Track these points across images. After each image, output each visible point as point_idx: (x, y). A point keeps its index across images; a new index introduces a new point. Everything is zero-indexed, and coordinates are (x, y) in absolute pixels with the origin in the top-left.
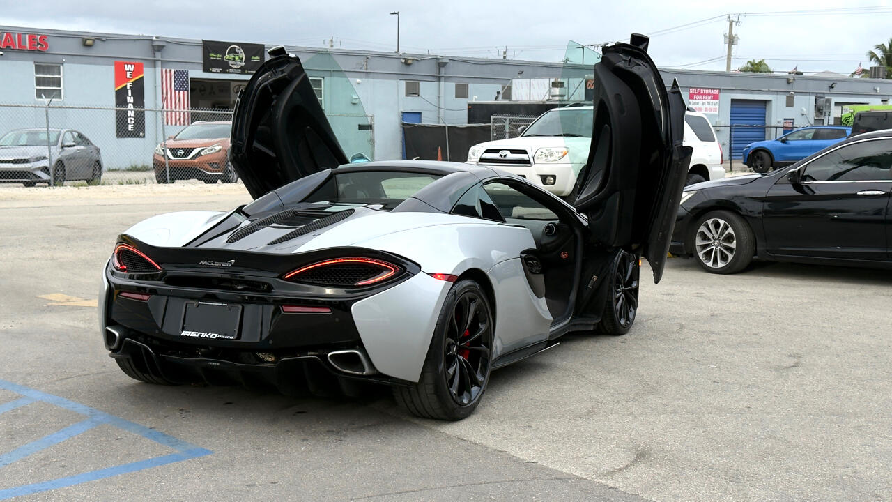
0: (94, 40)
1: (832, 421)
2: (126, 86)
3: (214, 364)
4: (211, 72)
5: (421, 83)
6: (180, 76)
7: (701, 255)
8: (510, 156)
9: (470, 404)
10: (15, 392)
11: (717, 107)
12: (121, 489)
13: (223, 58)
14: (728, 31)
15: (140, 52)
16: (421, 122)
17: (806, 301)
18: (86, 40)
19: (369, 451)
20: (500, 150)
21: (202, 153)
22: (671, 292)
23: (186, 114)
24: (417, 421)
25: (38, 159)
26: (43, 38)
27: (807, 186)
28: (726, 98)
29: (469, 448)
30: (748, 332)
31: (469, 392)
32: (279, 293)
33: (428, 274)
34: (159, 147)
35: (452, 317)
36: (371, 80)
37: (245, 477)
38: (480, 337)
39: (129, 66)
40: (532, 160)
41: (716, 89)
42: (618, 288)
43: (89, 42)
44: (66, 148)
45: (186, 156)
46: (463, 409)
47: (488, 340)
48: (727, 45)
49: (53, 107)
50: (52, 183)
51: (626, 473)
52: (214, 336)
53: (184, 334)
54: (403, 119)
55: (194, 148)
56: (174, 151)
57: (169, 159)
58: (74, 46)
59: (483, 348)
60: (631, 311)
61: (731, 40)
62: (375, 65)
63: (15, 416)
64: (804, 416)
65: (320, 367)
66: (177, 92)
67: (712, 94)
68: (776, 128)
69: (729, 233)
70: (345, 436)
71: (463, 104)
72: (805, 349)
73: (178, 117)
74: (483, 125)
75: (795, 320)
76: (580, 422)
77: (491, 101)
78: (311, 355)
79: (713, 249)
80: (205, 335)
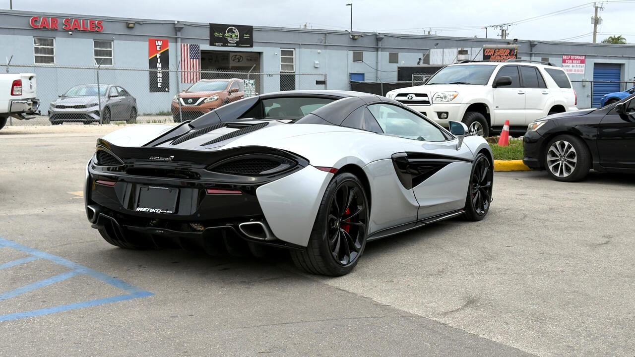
0: (134, 24)
1: (625, 282)
2: (156, 56)
3: (160, 231)
4: (215, 46)
5: (364, 52)
6: (194, 48)
7: (551, 168)
8: (415, 98)
9: (349, 265)
10: (27, 253)
11: (583, 69)
12: (80, 317)
13: (223, 35)
14: (594, 15)
15: (166, 32)
16: (364, 80)
17: (625, 199)
18: (129, 24)
19: (268, 295)
20: (408, 94)
21: (205, 101)
22: (524, 193)
23: (198, 73)
24: (309, 276)
25: (92, 105)
26: (100, 22)
27: (631, 116)
28: (591, 62)
29: (342, 295)
30: (575, 220)
31: (349, 256)
32: (204, 179)
33: (315, 167)
34: (175, 97)
35: (334, 199)
36: (328, 51)
37: (171, 311)
38: (358, 215)
39: (159, 42)
40: (431, 101)
41: (583, 56)
42: (475, 186)
43: (131, 25)
44: (111, 98)
45: (193, 104)
46: (343, 267)
47: (364, 218)
48: (593, 25)
49: (101, 69)
50: (101, 122)
51: (456, 314)
52: (159, 211)
53: (138, 209)
54: (351, 78)
55: (199, 98)
56: (185, 100)
57: (182, 105)
58: (121, 29)
59: (361, 223)
60: (485, 204)
61: (596, 21)
62: (331, 40)
63: (21, 268)
64: (604, 278)
65: (234, 235)
66: (192, 60)
67: (580, 60)
68: (626, 83)
69: (572, 151)
70: (253, 285)
71: (394, 67)
72: (616, 232)
73: (192, 78)
74: (408, 82)
75: (614, 213)
76: (431, 279)
77: (415, 65)
78: (228, 226)
79: (560, 163)
80: (152, 210)
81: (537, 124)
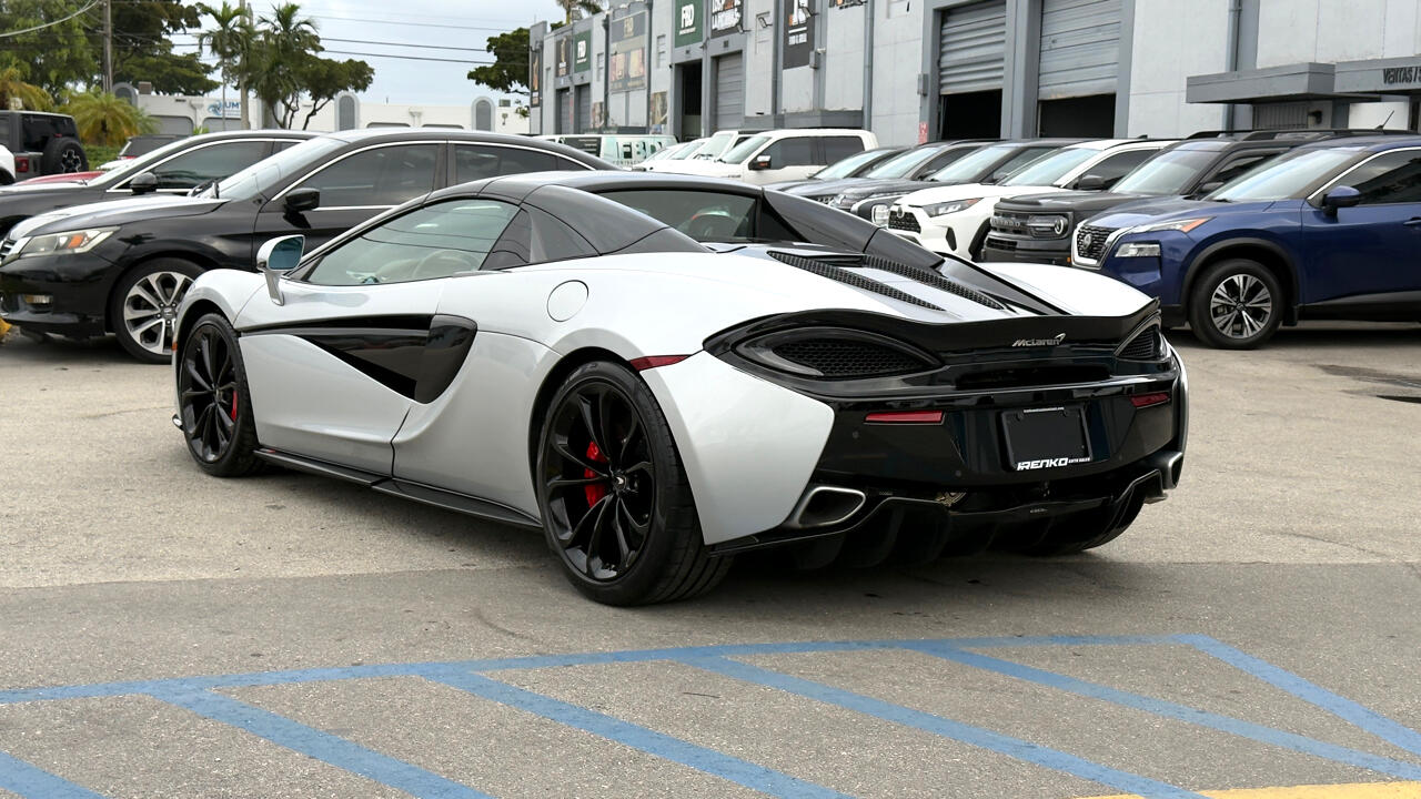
7: (136, 335)
52: (1063, 462)
53: (1020, 467)
79: (161, 323)
80: (1050, 463)
81: (85, 235)
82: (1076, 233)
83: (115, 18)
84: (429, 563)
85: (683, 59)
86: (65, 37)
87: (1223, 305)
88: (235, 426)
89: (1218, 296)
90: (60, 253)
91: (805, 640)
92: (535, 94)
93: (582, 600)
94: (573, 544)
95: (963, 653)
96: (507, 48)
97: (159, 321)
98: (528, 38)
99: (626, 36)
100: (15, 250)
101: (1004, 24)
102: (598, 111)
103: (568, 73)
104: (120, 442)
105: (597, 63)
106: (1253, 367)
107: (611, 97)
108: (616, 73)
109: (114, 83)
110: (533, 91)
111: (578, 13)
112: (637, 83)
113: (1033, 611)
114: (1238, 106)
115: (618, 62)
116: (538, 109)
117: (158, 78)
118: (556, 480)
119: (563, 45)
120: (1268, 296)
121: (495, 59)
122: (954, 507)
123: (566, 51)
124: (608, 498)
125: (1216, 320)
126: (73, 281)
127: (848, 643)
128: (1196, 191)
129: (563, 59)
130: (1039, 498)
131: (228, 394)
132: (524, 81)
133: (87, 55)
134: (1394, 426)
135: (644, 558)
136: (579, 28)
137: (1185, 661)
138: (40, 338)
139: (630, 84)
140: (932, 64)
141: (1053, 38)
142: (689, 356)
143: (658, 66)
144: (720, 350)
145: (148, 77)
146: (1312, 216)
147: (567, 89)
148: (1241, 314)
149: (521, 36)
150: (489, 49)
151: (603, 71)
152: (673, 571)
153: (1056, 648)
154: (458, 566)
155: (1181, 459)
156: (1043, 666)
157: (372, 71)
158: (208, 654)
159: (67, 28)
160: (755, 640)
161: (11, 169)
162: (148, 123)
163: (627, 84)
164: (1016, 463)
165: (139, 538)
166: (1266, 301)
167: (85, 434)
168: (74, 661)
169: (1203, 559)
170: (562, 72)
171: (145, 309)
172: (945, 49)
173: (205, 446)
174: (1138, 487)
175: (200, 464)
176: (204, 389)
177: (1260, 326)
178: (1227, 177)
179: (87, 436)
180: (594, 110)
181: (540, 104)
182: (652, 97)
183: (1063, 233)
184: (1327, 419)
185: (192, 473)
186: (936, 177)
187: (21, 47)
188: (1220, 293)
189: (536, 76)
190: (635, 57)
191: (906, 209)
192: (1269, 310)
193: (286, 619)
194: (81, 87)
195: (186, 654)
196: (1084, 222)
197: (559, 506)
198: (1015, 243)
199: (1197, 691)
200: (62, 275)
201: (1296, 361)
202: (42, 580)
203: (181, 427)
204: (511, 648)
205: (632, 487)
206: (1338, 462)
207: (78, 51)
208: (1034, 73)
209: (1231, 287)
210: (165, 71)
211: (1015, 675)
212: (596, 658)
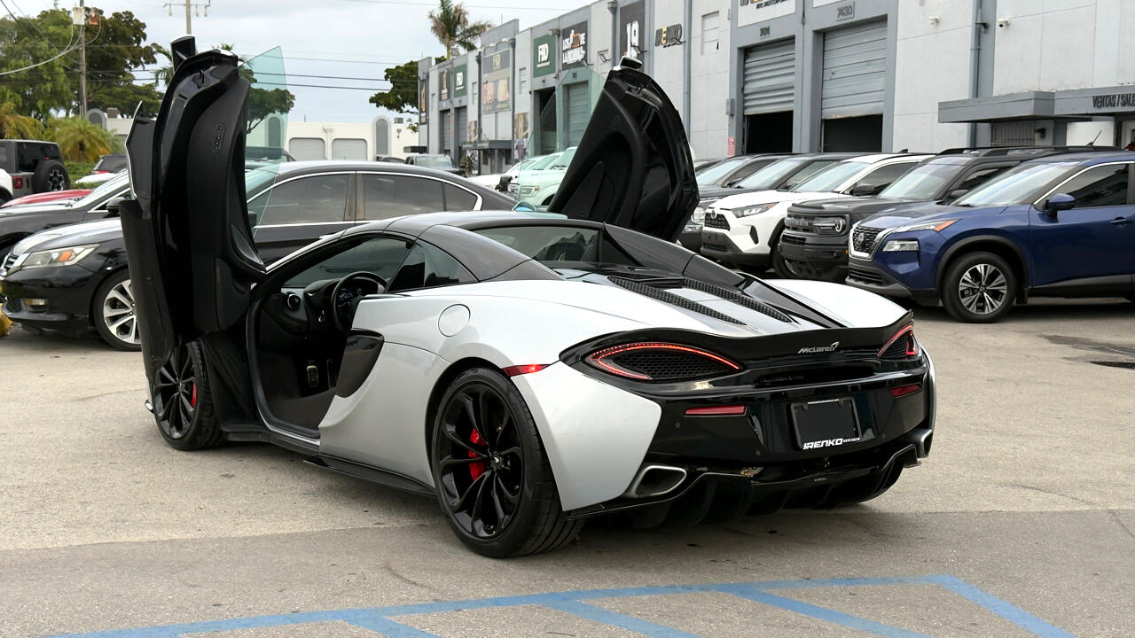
3: (820, 479)
7: (113, 329)
52: (839, 442)
53: (806, 447)
79: (133, 319)
80: (829, 443)
81: (73, 251)
82: (852, 232)
83: (88, 58)
84: (348, 522)
85: (540, 86)
86: (49, 74)
87: (969, 288)
88: (195, 411)
89: (964, 281)
90: (53, 265)
91: (643, 586)
92: (423, 115)
93: (468, 553)
94: (460, 509)
95: (763, 594)
96: (401, 78)
97: (130, 318)
98: (417, 69)
99: (494, 69)
100: (17, 263)
101: (794, 59)
102: (473, 127)
103: (449, 97)
104: (104, 422)
105: (472, 90)
106: (993, 339)
107: (483, 116)
108: (487, 98)
109: (88, 109)
110: (421, 112)
111: (456, 50)
112: (504, 106)
113: (818, 557)
114: (979, 124)
115: (489, 89)
116: (426, 126)
117: (123, 103)
118: (448, 459)
119: (445, 76)
120: (1004, 280)
121: (391, 85)
122: (756, 477)
123: (447, 80)
124: (487, 474)
125: (963, 300)
126: (63, 286)
127: (674, 587)
128: (946, 197)
129: (445, 86)
130: (821, 469)
131: (189, 386)
132: (414, 103)
133: (66, 88)
134: (1102, 389)
135: (516, 520)
136: (457, 63)
137: (936, 598)
138: (38, 332)
139: (498, 106)
140: (738, 89)
141: (833, 70)
142: (548, 365)
143: (520, 92)
144: (572, 360)
145: (116, 103)
146: (1038, 217)
147: (449, 110)
148: (983, 295)
149: (412, 68)
150: (386, 78)
151: (477, 96)
152: (538, 532)
153: (836, 588)
154: (371, 525)
155: (931, 435)
156: (826, 604)
157: (293, 97)
158: (179, 605)
159: (50, 67)
160: (603, 586)
161: (9, 187)
162: (116, 142)
163: (495, 107)
164: (803, 444)
165: (122, 505)
166: (1002, 284)
167: (76, 415)
168: (77, 612)
169: (950, 509)
170: (445, 97)
171: (120, 308)
172: (747, 79)
173: (171, 427)
174: (897, 458)
175: (168, 441)
176: (170, 382)
177: (998, 304)
178: (971, 185)
179: (78, 417)
180: (470, 127)
181: (427, 122)
182: (516, 117)
183: (841, 232)
184: (1050, 384)
185: (161, 448)
186: (741, 184)
187: (14, 82)
188: (966, 279)
189: (423, 101)
190: (502, 85)
191: (718, 212)
192: (1005, 292)
193: (239, 574)
194: (62, 113)
195: (163, 604)
196: (859, 222)
197: (449, 480)
198: (804, 239)
199: (945, 624)
200: (55, 283)
201: (1026, 333)
202: (49, 542)
203: (152, 411)
204: (414, 595)
205: (506, 465)
206: (1057, 421)
207: (59, 85)
208: (818, 98)
209: (975, 274)
210: (128, 98)
211: (803, 613)
212: (480, 603)
